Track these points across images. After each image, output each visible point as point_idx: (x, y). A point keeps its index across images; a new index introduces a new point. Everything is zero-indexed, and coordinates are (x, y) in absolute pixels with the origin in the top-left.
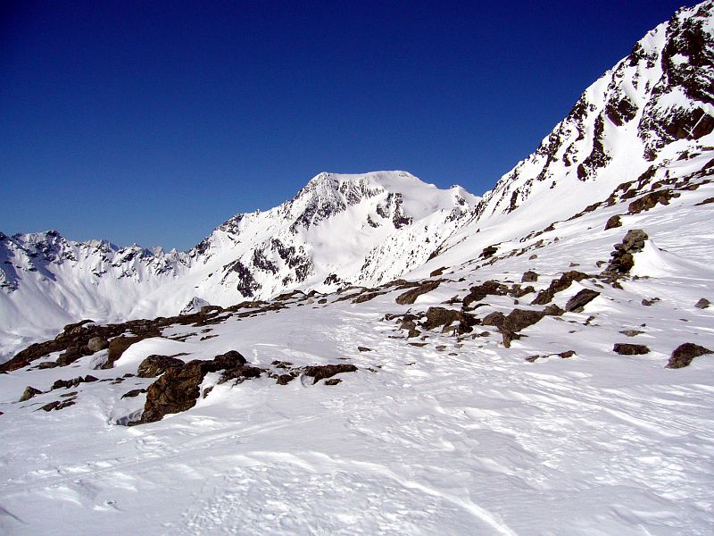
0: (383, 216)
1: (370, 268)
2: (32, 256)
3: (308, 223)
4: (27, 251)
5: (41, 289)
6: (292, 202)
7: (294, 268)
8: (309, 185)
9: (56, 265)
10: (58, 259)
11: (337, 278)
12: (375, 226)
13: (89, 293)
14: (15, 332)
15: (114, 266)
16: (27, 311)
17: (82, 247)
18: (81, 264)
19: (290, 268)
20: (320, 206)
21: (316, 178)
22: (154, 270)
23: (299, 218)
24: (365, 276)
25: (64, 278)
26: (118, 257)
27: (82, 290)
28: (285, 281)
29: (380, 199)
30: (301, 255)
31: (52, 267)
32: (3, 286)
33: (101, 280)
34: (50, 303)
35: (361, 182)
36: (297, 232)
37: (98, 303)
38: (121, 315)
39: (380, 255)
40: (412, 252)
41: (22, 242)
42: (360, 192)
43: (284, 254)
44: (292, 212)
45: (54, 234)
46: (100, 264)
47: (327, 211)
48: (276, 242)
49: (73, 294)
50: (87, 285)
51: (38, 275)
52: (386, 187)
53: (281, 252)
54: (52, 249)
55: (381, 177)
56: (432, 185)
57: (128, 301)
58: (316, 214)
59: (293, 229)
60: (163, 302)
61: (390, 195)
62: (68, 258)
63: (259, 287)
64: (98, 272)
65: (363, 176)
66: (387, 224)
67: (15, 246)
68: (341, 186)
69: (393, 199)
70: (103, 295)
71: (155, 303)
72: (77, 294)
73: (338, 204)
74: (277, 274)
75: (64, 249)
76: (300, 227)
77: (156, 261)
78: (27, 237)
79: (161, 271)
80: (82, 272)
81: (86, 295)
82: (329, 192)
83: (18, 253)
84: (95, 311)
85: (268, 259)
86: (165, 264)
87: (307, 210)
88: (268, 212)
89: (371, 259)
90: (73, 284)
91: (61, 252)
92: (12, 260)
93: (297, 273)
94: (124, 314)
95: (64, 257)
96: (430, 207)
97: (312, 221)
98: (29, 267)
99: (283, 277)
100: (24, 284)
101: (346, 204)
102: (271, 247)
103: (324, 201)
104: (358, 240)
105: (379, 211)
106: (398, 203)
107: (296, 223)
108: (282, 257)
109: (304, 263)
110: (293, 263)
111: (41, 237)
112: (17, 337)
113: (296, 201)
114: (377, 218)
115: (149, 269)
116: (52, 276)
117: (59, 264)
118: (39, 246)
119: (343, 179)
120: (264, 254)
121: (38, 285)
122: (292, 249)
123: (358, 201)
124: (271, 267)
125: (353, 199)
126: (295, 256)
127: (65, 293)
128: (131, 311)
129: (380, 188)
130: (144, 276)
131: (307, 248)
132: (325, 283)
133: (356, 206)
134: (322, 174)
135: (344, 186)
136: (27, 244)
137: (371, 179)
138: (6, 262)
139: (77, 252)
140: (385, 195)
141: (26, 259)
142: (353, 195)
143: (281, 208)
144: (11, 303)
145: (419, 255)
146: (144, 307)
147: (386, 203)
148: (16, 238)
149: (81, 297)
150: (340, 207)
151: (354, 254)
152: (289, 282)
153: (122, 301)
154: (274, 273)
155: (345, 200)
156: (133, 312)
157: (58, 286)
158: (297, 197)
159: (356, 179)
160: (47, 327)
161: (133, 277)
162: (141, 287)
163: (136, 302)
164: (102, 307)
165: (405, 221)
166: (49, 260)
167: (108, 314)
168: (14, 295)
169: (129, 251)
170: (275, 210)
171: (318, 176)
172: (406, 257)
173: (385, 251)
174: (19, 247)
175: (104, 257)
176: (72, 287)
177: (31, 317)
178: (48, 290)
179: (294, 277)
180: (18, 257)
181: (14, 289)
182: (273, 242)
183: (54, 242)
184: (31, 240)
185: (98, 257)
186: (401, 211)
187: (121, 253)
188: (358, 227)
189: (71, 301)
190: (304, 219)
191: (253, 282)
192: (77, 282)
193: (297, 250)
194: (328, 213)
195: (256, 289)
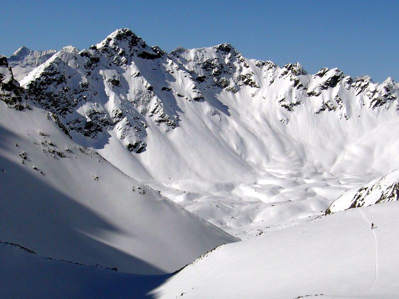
2: (199, 80)
4: (191, 73)
5: (210, 126)
9: (230, 94)
10: (232, 85)
13: (275, 134)
14: (175, 186)
15: (311, 94)
16: (191, 157)
17: (265, 68)
18: (265, 91)
22: (368, 101)
25: (240, 111)
26: (316, 82)
27: (266, 129)
31: (225, 96)
32: (160, 121)
33: (291, 115)
34: (222, 147)
37: (288, 148)
38: (321, 166)
41: (185, 61)
45: (227, 50)
46: (291, 91)
49: (253, 135)
50: (272, 122)
51: (206, 107)
54: (225, 70)
57: (330, 146)
60: (382, 150)
62: (246, 83)
64: (287, 103)
67: (175, 66)
70: (295, 137)
71: (369, 151)
72: (258, 134)
75: (241, 70)
77: (372, 87)
78: (191, 54)
79: (379, 102)
80: (266, 103)
81: (271, 137)
83: (179, 75)
84: (283, 160)
86: (384, 92)
90: (254, 120)
91: (237, 74)
92: (172, 85)
94: (325, 165)
95: (241, 83)
98: (194, 95)
100: (188, 121)
111: (210, 53)
112: (178, 192)
115: (360, 101)
116: (225, 109)
117: (234, 91)
118: (208, 66)
121: (206, 120)
127: (242, 133)
128: (335, 160)
130: (353, 108)
136: (192, 64)
138: (164, 89)
139: (259, 75)
141: (190, 84)
144: (170, 145)
146: (353, 156)
148: (177, 54)
149: (266, 140)
153: (322, 146)
156: (338, 162)
157: (233, 122)
160: (218, 181)
161: (338, 111)
162: (349, 126)
163: (341, 148)
164: (293, 153)
166: (221, 86)
167: (302, 164)
168: (175, 134)
169: (331, 73)
174: (181, 67)
175: (296, 82)
176: (252, 125)
177: (197, 166)
178: (218, 127)
180: (179, 81)
181: (174, 126)
183: (227, 61)
184: (196, 58)
185: (287, 82)
187: (321, 75)
189: (251, 144)
192: (258, 118)
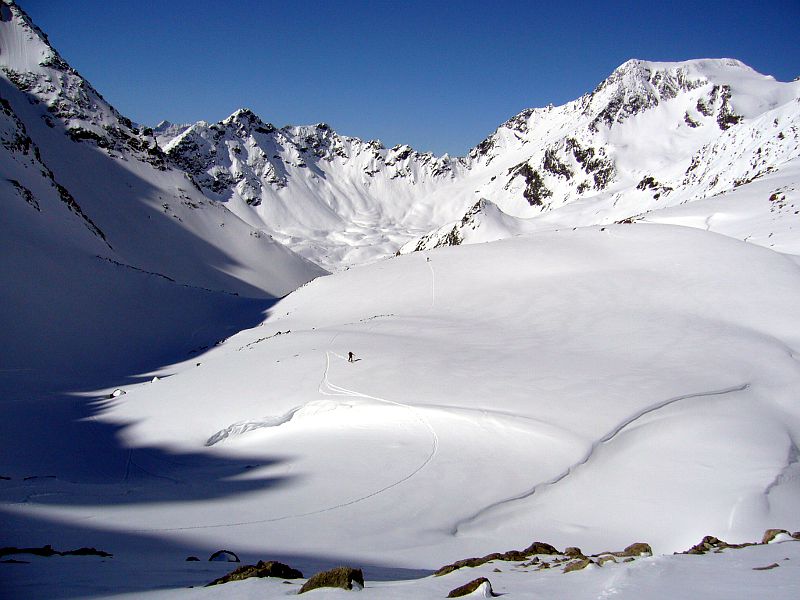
0: (706, 114)
1: (698, 171)
2: (303, 151)
3: (611, 120)
4: (297, 145)
5: (310, 186)
6: (593, 95)
7: (592, 174)
8: (614, 75)
9: (326, 162)
10: (328, 155)
11: (654, 181)
12: (693, 125)
13: (360, 194)
14: (283, 232)
15: (387, 164)
16: (295, 210)
17: (353, 143)
18: (353, 161)
19: (588, 173)
20: (626, 100)
21: (623, 66)
22: (430, 171)
23: (601, 114)
24: (691, 181)
25: (333, 175)
26: (391, 155)
27: (354, 190)
28: (581, 189)
29: (702, 92)
30: (601, 158)
31: (322, 164)
32: (272, 182)
33: (372, 180)
34: (321, 203)
35: (679, 71)
36: (597, 131)
37: (369, 205)
38: (394, 219)
39: (710, 155)
40: (760, 151)
41: (293, 136)
42: (677, 83)
43: (580, 157)
44: (592, 107)
45: (324, 128)
46: (372, 162)
47: (636, 106)
48: (572, 142)
49: (344, 195)
50: (358, 184)
51: (308, 172)
52: (710, 78)
53: (577, 154)
54: (323, 144)
55: (704, 66)
56: (769, 77)
57: (401, 204)
58: (621, 110)
59: (592, 127)
60: (439, 208)
61: (716, 88)
62: (339, 154)
63: (549, 194)
64: (370, 171)
65: (681, 65)
66: (710, 123)
67: (284, 139)
68: (653, 76)
69: (719, 93)
70: (375, 196)
71: (430, 208)
72: (347, 194)
73: (649, 97)
74: (571, 180)
75: (335, 144)
76: (602, 125)
77: (433, 160)
78: (297, 130)
79: (439, 172)
80: (353, 170)
81: (357, 196)
82: (639, 84)
83: (287, 146)
84: (366, 214)
85: (562, 162)
86: (442, 165)
87: (611, 105)
88: (563, 107)
89: (698, 160)
90: (344, 182)
91: (331, 147)
92: (281, 154)
93: (596, 179)
94: (397, 219)
95: (335, 153)
96: (767, 103)
97: (616, 118)
98: (299, 163)
99: (579, 184)
100: (293, 181)
101: (659, 98)
102: (565, 148)
103: (631, 94)
104: (671, 141)
105: (700, 107)
106: (725, 98)
107: (597, 120)
108: (578, 160)
109: (605, 168)
110: (591, 167)
111: (311, 131)
112: (285, 237)
113: (597, 95)
114: (697, 116)
115: (425, 170)
116: (322, 174)
117: (329, 160)
118: (309, 140)
119: (656, 67)
120: (557, 155)
121: (307, 182)
122: (591, 151)
123: (673, 94)
124: (564, 171)
125: (668, 92)
126: (593, 159)
127: (335, 193)
128: (404, 215)
129: (703, 79)
130: (419, 176)
131: (609, 150)
132: (638, 187)
133: (671, 101)
134: (631, 61)
135: (658, 76)
136: (297, 138)
137: (692, 68)
138: (275, 157)
139: (348, 149)
140: (709, 87)
141: (295, 154)
142: (668, 87)
143: (578, 103)
144: (279, 199)
145: (771, 153)
146: (418, 212)
147: (710, 98)
148: (286, 130)
149: (351, 197)
150: (651, 101)
151: (667, 158)
152: (585, 190)
153: (395, 204)
154: (568, 178)
155: (657, 93)
156: (406, 216)
157: (328, 184)
158: (599, 90)
159: (673, 68)
160: (316, 229)
161: (408, 178)
162: (415, 189)
163: (410, 206)
164: (373, 209)
165: (734, 120)
166: (319, 156)
167: (380, 218)
168: (283, 192)
169: (403, 149)
170: (571, 105)
171: (625, 64)
172: (750, 157)
173: (718, 149)
174: (288, 140)
175: (377, 155)
176: (343, 187)
177: (300, 217)
178: (317, 187)
179: (592, 183)
180: (287, 151)
181: (283, 185)
182: (568, 142)
183: (324, 137)
184: (301, 134)
185: (369, 155)
186: (729, 107)
187: (396, 150)
188: (673, 127)
189: (341, 201)
190: (607, 115)
191: (542, 188)
192: (348, 182)
193: (596, 152)
194: (636, 109)
195: (545, 196)
